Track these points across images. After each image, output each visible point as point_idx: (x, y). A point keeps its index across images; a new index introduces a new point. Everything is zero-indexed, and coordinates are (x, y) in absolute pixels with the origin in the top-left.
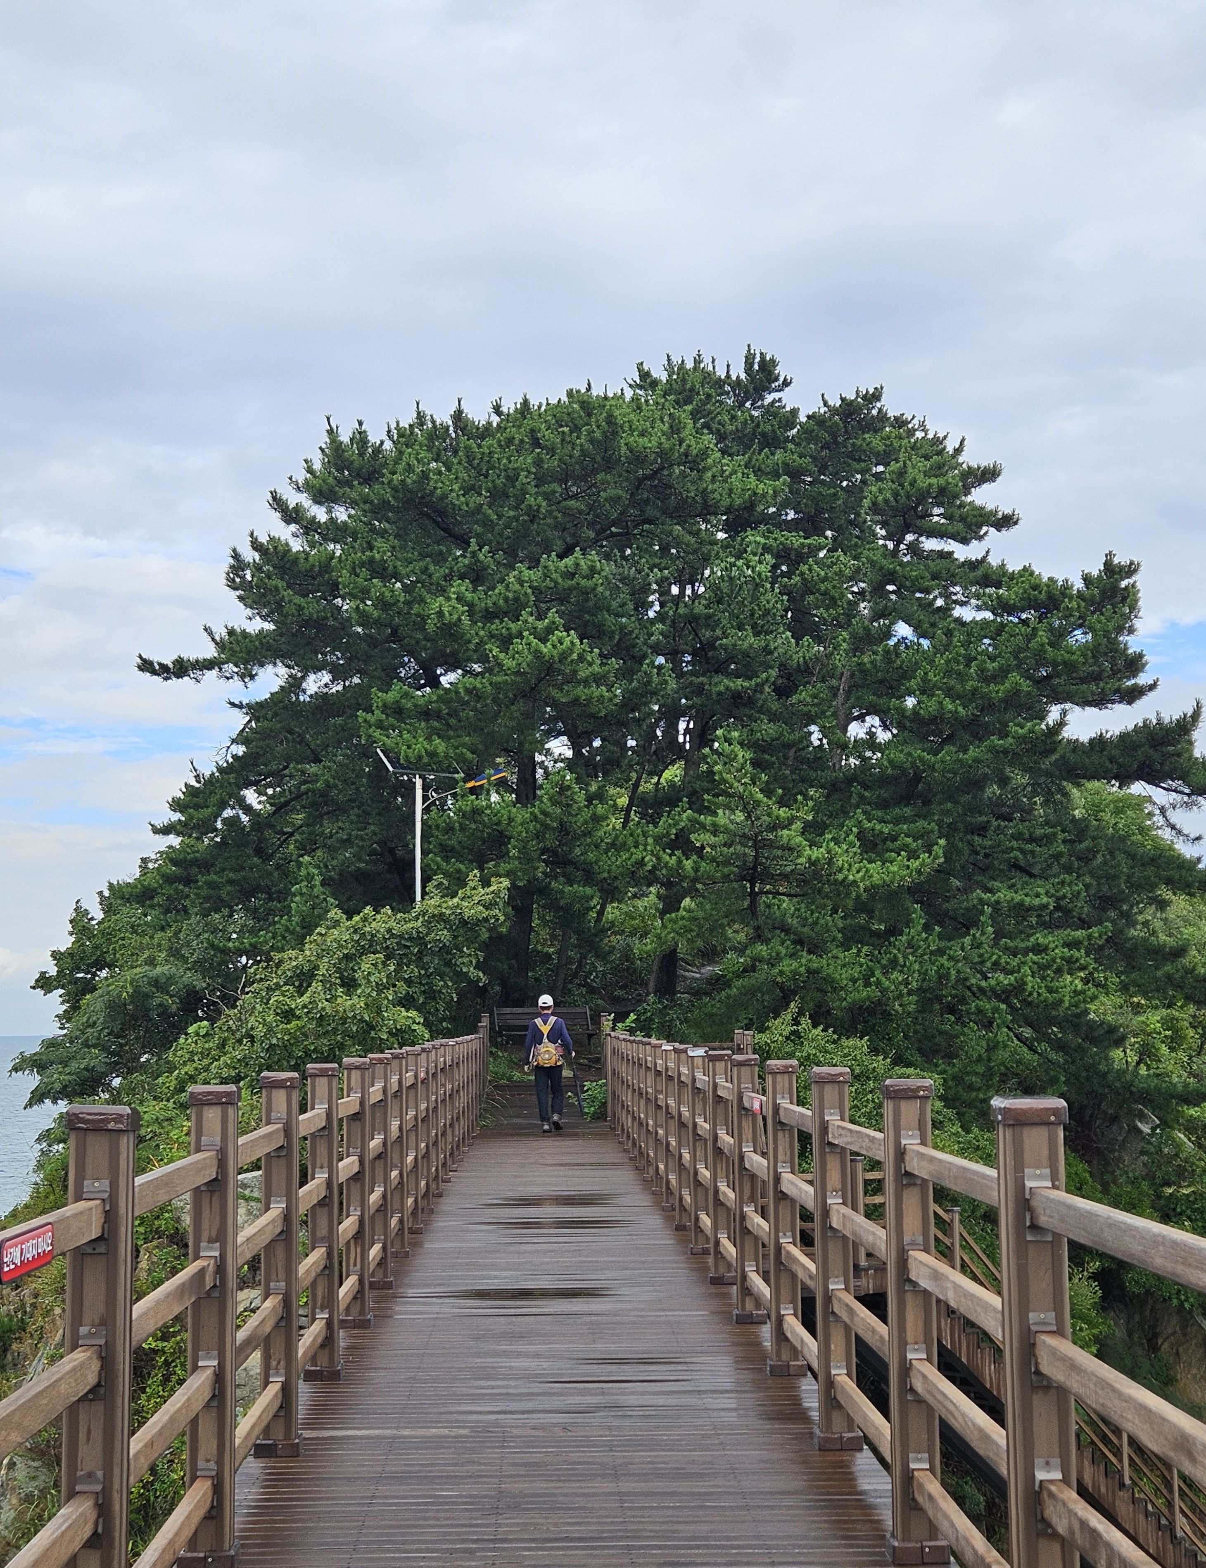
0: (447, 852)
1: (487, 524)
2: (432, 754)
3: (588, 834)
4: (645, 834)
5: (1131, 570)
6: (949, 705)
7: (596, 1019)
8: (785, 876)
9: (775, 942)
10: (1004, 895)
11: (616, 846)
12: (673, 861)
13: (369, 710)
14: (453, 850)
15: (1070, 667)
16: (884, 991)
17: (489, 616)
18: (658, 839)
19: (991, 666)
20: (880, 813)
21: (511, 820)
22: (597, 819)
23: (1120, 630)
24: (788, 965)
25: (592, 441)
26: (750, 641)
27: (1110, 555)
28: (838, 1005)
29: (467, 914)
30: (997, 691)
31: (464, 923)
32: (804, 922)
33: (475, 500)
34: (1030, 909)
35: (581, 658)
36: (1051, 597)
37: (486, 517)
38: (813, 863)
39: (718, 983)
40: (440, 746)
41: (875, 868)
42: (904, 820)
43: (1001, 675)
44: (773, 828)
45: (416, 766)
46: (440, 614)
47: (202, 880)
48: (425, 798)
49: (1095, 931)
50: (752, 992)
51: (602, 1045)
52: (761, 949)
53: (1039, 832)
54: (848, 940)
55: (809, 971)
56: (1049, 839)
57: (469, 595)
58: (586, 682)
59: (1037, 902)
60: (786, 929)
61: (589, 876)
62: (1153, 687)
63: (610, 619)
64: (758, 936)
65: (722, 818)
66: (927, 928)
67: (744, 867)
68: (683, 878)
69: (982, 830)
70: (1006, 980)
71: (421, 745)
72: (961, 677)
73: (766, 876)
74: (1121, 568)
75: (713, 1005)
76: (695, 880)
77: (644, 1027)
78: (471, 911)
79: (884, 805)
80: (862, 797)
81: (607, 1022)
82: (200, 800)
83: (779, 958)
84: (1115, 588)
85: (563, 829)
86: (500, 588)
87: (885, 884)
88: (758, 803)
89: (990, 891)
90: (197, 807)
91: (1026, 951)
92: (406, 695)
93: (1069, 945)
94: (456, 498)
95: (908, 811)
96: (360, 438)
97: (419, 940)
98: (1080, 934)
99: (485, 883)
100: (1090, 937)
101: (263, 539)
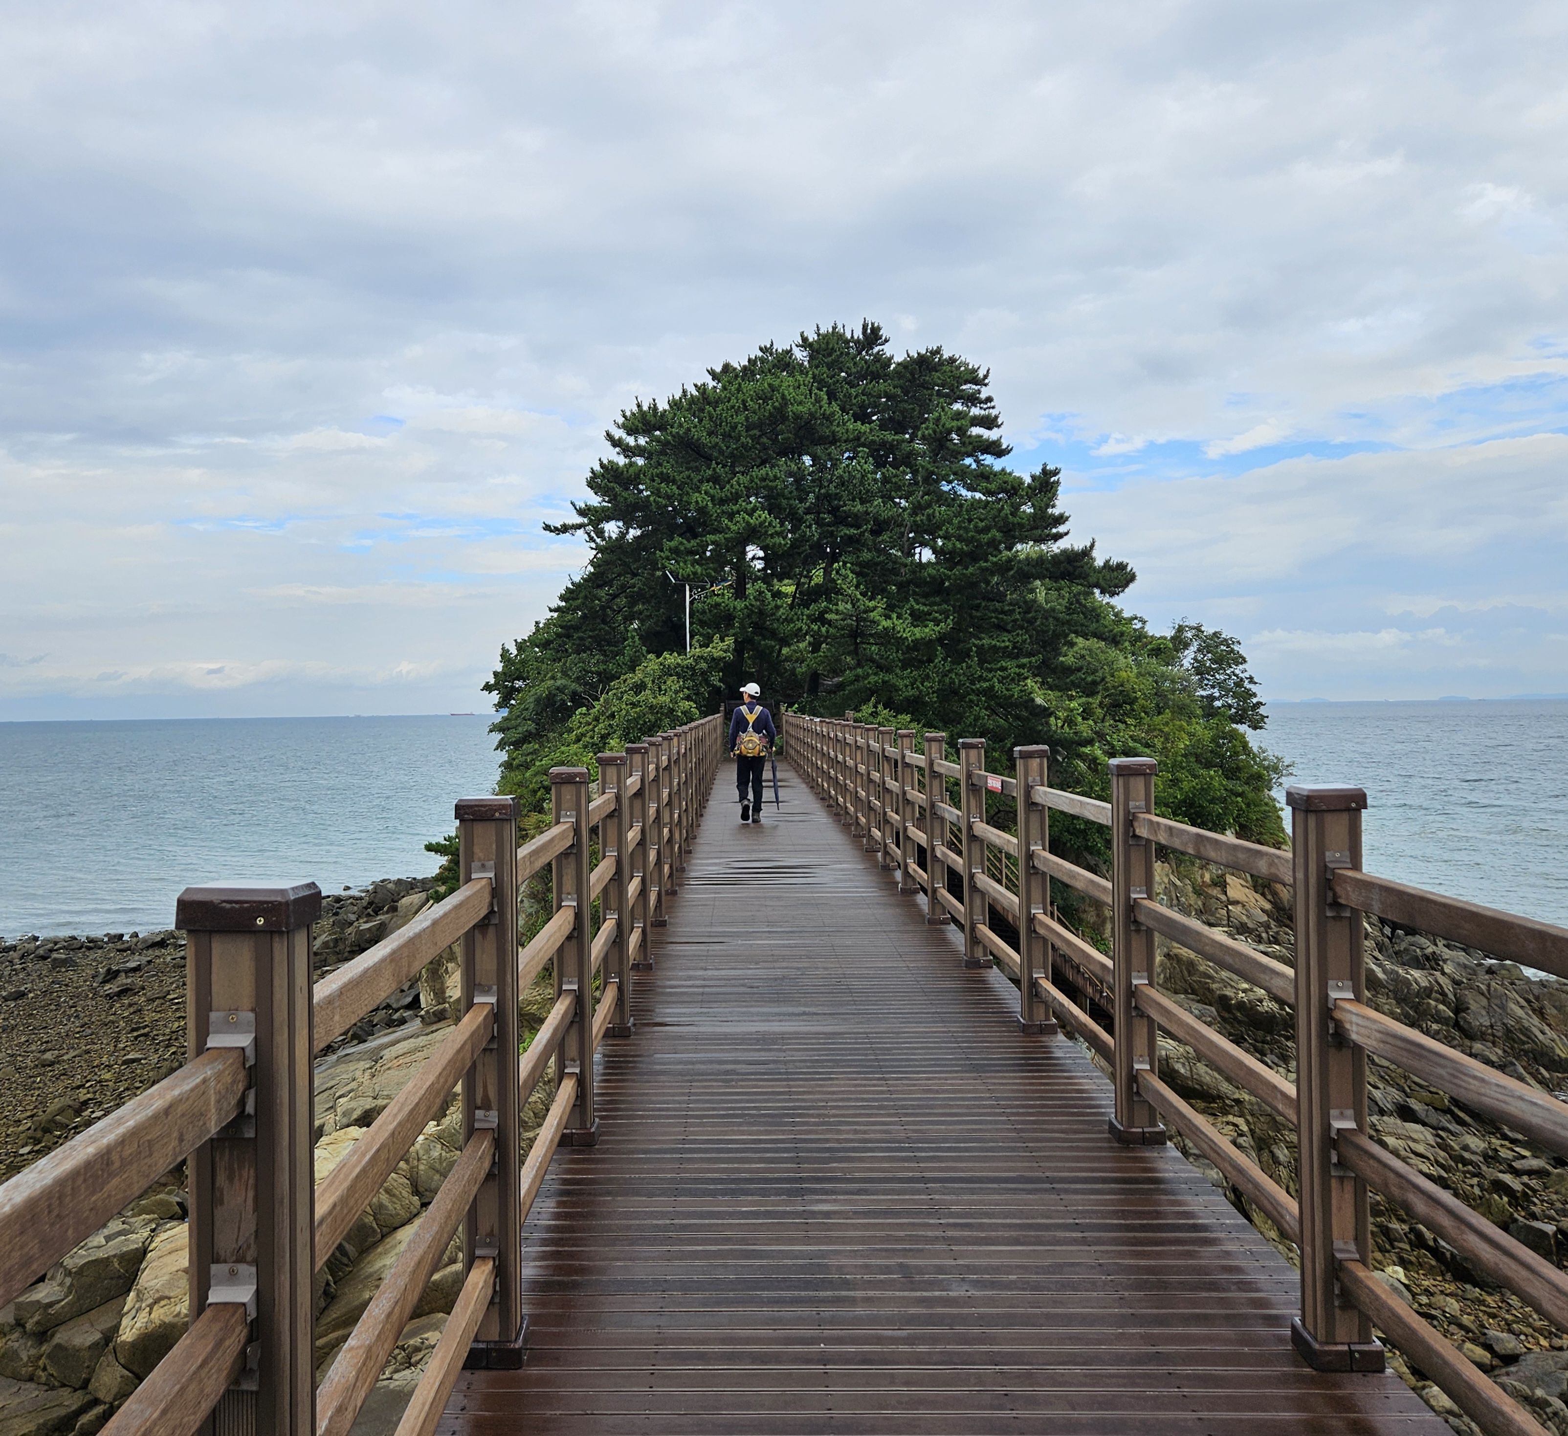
0: (702, 623)
1: (721, 452)
2: (695, 573)
3: (774, 614)
4: (802, 614)
5: (1056, 472)
6: (958, 545)
7: (777, 706)
8: (871, 635)
9: (866, 668)
10: (986, 641)
11: (789, 621)
12: (816, 628)
13: (662, 550)
14: (705, 622)
15: (1021, 526)
16: (921, 692)
17: (722, 502)
18: (808, 616)
19: (981, 525)
20: (923, 600)
21: (735, 608)
22: (778, 607)
23: (1047, 506)
24: (872, 679)
25: (774, 408)
26: (859, 507)
27: (1045, 465)
28: (898, 698)
29: (715, 655)
30: (985, 538)
31: (713, 659)
32: (882, 657)
33: (714, 440)
34: (1000, 648)
35: (770, 524)
36: (1013, 488)
37: (720, 448)
38: (885, 629)
39: (841, 686)
40: (698, 569)
41: (917, 630)
42: (934, 604)
43: (986, 530)
44: (865, 612)
45: (687, 579)
46: (697, 502)
47: (576, 636)
48: (691, 596)
49: (1033, 659)
50: (855, 692)
51: (781, 719)
52: (860, 671)
53: (1007, 608)
54: (906, 664)
55: (883, 682)
56: (1011, 612)
57: (711, 491)
58: (772, 536)
59: (1003, 645)
60: (873, 661)
61: (773, 634)
62: (1067, 534)
63: (784, 502)
64: (859, 665)
65: (841, 607)
66: (945, 659)
67: (851, 631)
68: (821, 636)
69: (977, 607)
70: (985, 685)
71: (689, 569)
72: (967, 530)
73: (863, 635)
74: (1051, 471)
75: (838, 698)
76: (827, 637)
77: (802, 710)
78: (717, 654)
79: (926, 596)
80: (914, 591)
81: (783, 709)
82: (574, 595)
83: (868, 675)
84: (1047, 482)
85: (761, 613)
86: (728, 486)
87: (922, 638)
88: (858, 600)
89: (980, 639)
90: (574, 599)
91: (996, 670)
92: (681, 543)
93: (1018, 666)
94: (705, 439)
95: (938, 599)
96: (655, 408)
97: (692, 668)
98: (1025, 660)
99: (722, 640)
100: (1030, 662)
101: (605, 462)
